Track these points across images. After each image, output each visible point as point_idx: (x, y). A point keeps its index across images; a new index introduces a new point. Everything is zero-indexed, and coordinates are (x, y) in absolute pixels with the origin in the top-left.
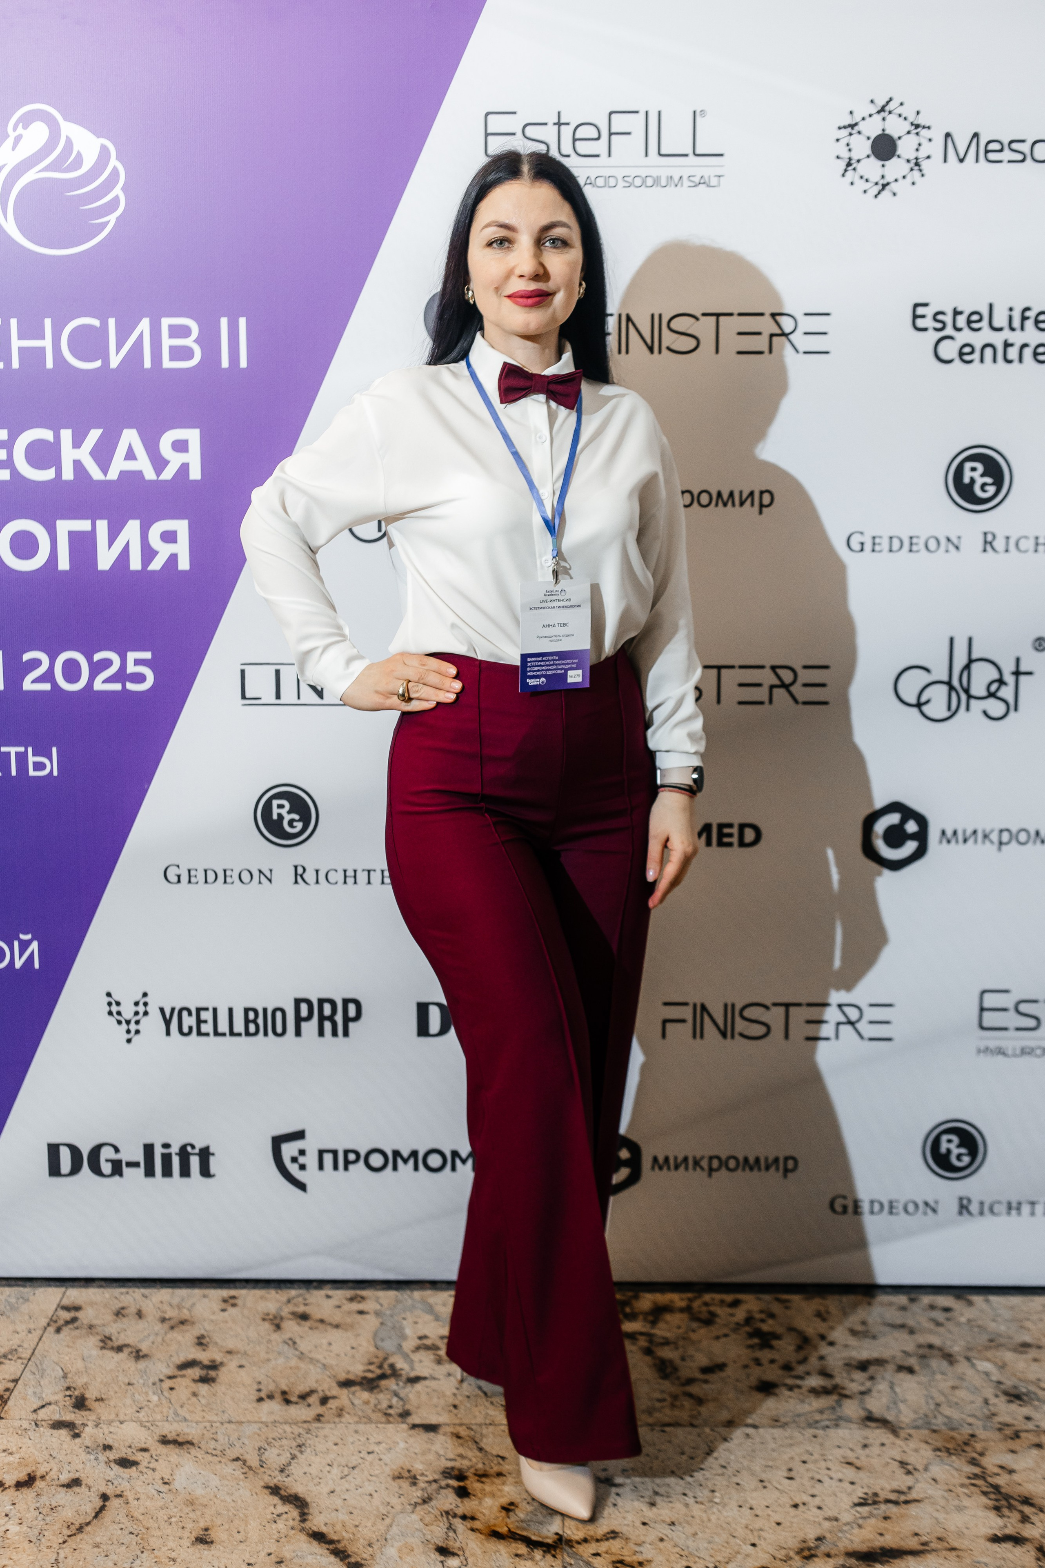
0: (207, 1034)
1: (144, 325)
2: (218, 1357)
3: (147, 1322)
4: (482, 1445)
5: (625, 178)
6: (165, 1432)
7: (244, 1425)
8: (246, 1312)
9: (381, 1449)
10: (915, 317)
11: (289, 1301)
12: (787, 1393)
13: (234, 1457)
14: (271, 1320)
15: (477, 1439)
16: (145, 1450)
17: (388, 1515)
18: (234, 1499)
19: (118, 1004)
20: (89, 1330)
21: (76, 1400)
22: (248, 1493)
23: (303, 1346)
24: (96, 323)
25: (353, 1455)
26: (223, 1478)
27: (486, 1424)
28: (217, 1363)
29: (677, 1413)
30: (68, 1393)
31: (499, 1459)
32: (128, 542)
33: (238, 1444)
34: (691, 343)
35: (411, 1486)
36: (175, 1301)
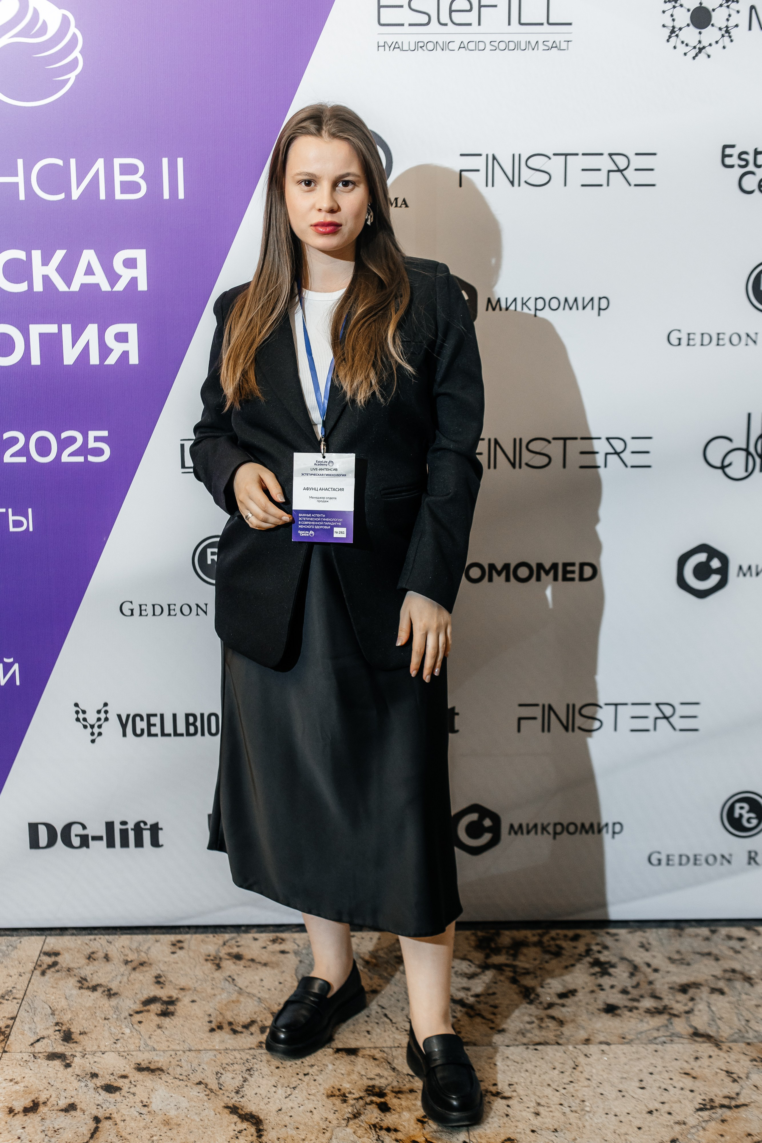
0: (156, 735)
1: (100, 164)
2: (174, 994)
3: (114, 964)
4: (394, 1065)
5: (492, 43)
6: (139, 1061)
7: (202, 1052)
8: (191, 954)
9: (314, 1070)
10: (724, 156)
11: (224, 944)
12: (628, 1014)
13: (198, 1081)
14: (212, 960)
15: (389, 1061)
16: (124, 1077)
17: (328, 1129)
18: (201, 1118)
19: (84, 712)
20: (68, 973)
21: (65, 1034)
22: (212, 1113)
23: (241, 982)
24: (60, 162)
25: (292, 1077)
26: (190, 1100)
27: (395, 1047)
28: (174, 999)
29: (544, 1033)
30: (57, 1028)
31: (409, 1077)
32: (88, 342)
33: (200, 1069)
34: (545, 178)
35: (342, 1103)
36: (134, 945)
